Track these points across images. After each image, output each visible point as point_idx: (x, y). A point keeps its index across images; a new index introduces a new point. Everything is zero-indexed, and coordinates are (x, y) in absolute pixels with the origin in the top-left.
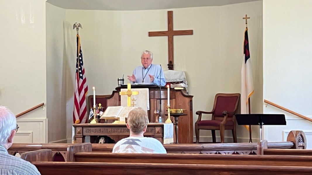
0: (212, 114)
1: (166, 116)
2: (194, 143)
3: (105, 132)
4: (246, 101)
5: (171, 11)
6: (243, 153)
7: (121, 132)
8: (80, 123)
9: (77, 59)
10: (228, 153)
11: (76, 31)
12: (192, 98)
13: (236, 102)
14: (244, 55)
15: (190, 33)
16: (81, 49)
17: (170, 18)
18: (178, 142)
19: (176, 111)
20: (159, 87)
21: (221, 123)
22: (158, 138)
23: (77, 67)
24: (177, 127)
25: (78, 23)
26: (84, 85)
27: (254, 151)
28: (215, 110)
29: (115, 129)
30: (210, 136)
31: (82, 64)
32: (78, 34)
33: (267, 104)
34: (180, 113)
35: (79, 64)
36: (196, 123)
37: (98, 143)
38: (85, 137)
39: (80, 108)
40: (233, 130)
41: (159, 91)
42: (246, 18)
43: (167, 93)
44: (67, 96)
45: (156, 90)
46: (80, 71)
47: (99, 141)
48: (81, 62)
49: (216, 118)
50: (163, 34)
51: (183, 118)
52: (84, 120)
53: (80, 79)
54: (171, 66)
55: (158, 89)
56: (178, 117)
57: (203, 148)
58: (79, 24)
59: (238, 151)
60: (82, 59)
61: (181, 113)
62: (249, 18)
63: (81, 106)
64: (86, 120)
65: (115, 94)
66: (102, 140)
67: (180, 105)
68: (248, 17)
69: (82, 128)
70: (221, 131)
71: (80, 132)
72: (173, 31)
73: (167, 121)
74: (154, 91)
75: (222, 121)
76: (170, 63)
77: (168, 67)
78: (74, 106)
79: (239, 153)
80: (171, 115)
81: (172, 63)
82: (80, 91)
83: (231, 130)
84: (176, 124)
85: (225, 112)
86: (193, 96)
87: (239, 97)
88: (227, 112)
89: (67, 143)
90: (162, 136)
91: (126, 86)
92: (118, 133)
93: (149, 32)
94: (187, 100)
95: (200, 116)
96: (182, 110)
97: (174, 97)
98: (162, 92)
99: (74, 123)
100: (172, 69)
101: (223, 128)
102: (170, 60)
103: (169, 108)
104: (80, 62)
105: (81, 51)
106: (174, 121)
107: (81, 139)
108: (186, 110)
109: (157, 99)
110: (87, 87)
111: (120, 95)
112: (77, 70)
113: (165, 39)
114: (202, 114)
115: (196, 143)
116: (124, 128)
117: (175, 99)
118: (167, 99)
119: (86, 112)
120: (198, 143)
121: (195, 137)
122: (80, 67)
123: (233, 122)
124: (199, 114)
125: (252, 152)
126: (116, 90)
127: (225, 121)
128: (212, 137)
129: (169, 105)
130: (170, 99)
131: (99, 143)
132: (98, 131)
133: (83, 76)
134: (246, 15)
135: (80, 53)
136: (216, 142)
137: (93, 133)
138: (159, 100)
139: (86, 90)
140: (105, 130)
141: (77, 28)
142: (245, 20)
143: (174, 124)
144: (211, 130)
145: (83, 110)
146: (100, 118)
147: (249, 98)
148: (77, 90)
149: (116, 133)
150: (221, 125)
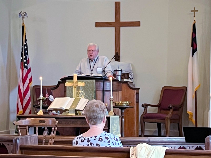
2: (140, 136)
4: (193, 94)
5: (118, 2)
6: (189, 147)
7: (66, 123)
8: (23, 114)
9: (22, 49)
10: (175, 147)
11: (22, 20)
13: (182, 96)
14: (192, 48)
15: (137, 24)
16: (26, 38)
17: (117, 9)
18: (123, 135)
19: (123, 103)
21: (167, 116)
23: (22, 56)
24: (123, 119)
26: (28, 75)
27: (201, 145)
28: (161, 103)
29: (61, 121)
30: (155, 129)
31: (27, 53)
32: (23, 23)
35: (24, 54)
36: (141, 116)
37: (42, 135)
38: (29, 128)
39: (24, 98)
40: (178, 124)
44: (11, 86)
46: (25, 61)
47: (43, 133)
48: (26, 52)
49: (162, 111)
50: (110, 25)
51: (129, 110)
52: (28, 111)
53: (25, 68)
54: (117, 58)
56: (125, 110)
57: (150, 141)
58: (25, 12)
59: (184, 145)
60: (27, 49)
61: (127, 106)
62: (197, 11)
63: (25, 97)
64: (30, 110)
65: (61, 85)
67: (126, 97)
72: (120, 22)
74: (100, 83)
75: (167, 114)
76: (117, 54)
77: (115, 59)
78: (18, 97)
79: (186, 148)
81: (119, 55)
82: (24, 81)
84: (122, 117)
85: (171, 106)
86: (140, 89)
87: (186, 90)
89: (9, 134)
90: (107, 129)
91: (72, 77)
92: (63, 125)
93: (96, 23)
94: (134, 92)
95: (146, 108)
96: (128, 102)
97: (120, 89)
99: (18, 113)
100: (118, 60)
101: (169, 121)
102: (116, 52)
104: (25, 52)
105: (26, 40)
106: (120, 114)
108: (132, 103)
110: (32, 77)
111: (66, 86)
112: (21, 59)
113: (112, 30)
114: (148, 107)
115: (142, 137)
116: (70, 120)
117: (121, 91)
119: (30, 102)
120: (143, 137)
121: (141, 130)
122: (24, 57)
123: (179, 116)
124: (145, 106)
125: (199, 147)
126: (62, 81)
127: (170, 114)
128: (157, 130)
129: (111, 97)
133: (28, 65)
134: (194, 8)
135: (25, 42)
136: (162, 135)
139: (31, 80)
141: (22, 17)
142: (193, 12)
143: (120, 117)
144: (157, 124)
145: (27, 100)
146: (47, 109)
147: (196, 91)
148: (21, 80)
149: (61, 125)
150: (167, 118)
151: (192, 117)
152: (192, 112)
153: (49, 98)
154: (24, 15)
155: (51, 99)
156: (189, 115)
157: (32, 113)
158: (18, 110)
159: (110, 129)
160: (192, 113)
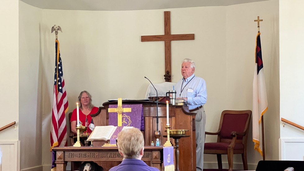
0: (217, 135)
1: (165, 138)
3: (91, 156)
4: (259, 118)
5: (168, 12)
7: (111, 156)
8: (58, 146)
9: (56, 69)
11: (55, 35)
12: (195, 115)
13: (246, 121)
14: (256, 64)
15: (191, 37)
16: (61, 57)
17: (167, 20)
18: (178, 169)
19: (177, 132)
20: (156, 103)
21: (229, 146)
22: (155, 165)
23: (56, 78)
24: (178, 151)
25: (57, 26)
26: (64, 100)
28: (221, 131)
29: (104, 154)
30: (215, 161)
31: (62, 75)
32: (57, 39)
33: (284, 123)
34: (181, 134)
35: (58, 75)
38: (68, 163)
39: (59, 128)
40: (243, 155)
41: (156, 108)
42: (258, 20)
43: (166, 110)
44: (43, 114)
45: (152, 107)
46: (59, 83)
47: (83, 169)
48: (61, 72)
49: (222, 140)
50: (158, 39)
51: (184, 140)
52: (63, 142)
53: (59, 92)
54: (168, 77)
55: (155, 105)
56: (180, 139)
58: (59, 27)
60: (61, 70)
61: (183, 134)
62: (262, 20)
63: (60, 125)
64: (66, 142)
65: (102, 110)
66: (87, 168)
67: (180, 124)
68: (260, 19)
69: (63, 152)
70: (229, 155)
71: (61, 157)
72: (170, 35)
73: (165, 143)
74: (149, 107)
75: (230, 143)
76: (167, 73)
77: (165, 79)
78: (52, 125)
80: (170, 137)
81: (170, 74)
82: (59, 107)
83: (241, 155)
84: (176, 148)
85: (233, 133)
87: (250, 113)
88: (236, 132)
90: (160, 162)
91: (116, 101)
92: (107, 159)
93: (142, 36)
94: (190, 118)
96: (183, 130)
97: (173, 115)
98: (159, 108)
99: (52, 146)
100: (169, 80)
101: (232, 152)
102: (166, 71)
103: (169, 128)
104: (59, 73)
105: (60, 59)
106: (174, 144)
107: (62, 165)
108: (188, 131)
109: (153, 117)
110: (67, 103)
111: (109, 112)
112: (55, 82)
113: (161, 44)
116: (115, 153)
117: (174, 117)
118: (166, 117)
119: (66, 133)
122: (59, 79)
123: (243, 145)
126: (103, 106)
127: (233, 143)
128: (217, 162)
129: (168, 124)
130: (169, 117)
131: (84, 170)
132: (83, 155)
133: (63, 89)
134: (258, 17)
135: (60, 62)
136: (223, 168)
137: (77, 158)
138: (156, 119)
139: (66, 106)
140: (91, 154)
141: (56, 32)
143: (174, 148)
144: (216, 155)
145: (63, 130)
146: (87, 140)
147: (263, 115)
148: (55, 106)
149: (105, 158)
150: (229, 148)
151: (258, 146)
152: (258, 140)
153: (89, 126)
154: (58, 30)
155: (92, 128)
156: (255, 144)
157: (68, 145)
158: (52, 142)
159: (163, 162)
160: (259, 142)
